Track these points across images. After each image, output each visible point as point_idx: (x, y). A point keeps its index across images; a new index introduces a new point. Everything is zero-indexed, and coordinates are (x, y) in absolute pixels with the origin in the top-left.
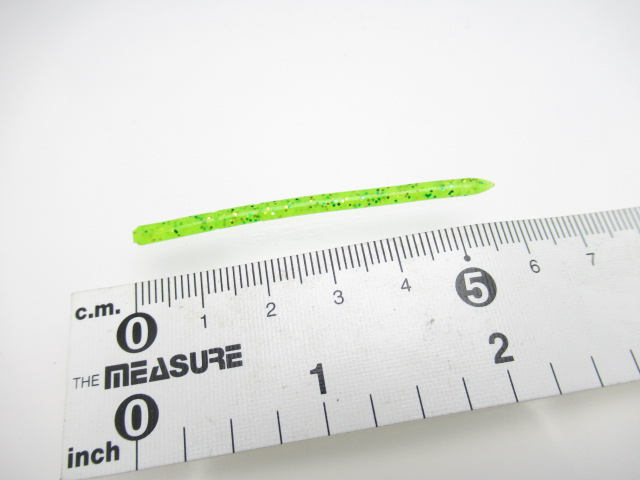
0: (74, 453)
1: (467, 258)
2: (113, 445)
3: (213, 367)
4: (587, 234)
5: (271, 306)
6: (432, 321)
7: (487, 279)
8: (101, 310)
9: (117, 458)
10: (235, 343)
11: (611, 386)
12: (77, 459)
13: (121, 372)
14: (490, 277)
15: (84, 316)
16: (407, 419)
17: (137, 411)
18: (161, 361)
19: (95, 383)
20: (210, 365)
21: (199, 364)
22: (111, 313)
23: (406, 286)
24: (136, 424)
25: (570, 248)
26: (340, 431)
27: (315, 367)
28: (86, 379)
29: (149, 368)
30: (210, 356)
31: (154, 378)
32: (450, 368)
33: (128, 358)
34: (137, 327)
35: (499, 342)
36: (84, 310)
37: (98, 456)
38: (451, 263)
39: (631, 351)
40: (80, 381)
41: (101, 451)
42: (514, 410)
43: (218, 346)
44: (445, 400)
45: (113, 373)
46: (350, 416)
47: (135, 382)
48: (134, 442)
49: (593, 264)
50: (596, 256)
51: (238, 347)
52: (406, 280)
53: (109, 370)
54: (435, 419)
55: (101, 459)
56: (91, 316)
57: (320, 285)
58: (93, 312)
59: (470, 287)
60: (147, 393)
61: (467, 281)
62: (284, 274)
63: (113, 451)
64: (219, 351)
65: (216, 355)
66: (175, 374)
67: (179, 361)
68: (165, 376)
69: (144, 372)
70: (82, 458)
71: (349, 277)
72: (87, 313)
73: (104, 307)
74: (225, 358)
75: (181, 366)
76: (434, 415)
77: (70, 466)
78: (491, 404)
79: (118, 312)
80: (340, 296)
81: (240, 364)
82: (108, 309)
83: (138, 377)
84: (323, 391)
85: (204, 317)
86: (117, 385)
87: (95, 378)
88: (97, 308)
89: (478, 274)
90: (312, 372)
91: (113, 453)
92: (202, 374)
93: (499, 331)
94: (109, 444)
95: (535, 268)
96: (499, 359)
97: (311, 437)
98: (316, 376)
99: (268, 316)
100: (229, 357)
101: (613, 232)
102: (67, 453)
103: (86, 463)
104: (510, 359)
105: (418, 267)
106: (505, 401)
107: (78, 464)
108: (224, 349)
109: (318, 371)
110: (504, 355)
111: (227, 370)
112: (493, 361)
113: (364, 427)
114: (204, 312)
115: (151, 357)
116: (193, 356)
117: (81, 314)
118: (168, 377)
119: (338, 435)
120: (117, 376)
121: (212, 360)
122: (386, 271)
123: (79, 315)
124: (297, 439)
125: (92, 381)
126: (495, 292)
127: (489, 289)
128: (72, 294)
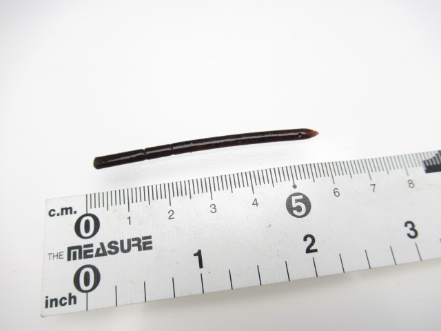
0: (49, 299)
1: (295, 187)
2: (72, 295)
3: (134, 249)
4: (372, 171)
5: (171, 213)
6: (270, 226)
7: (306, 201)
8: (64, 211)
9: (75, 303)
10: (148, 235)
11: (375, 268)
12: (51, 303)
13: (77, 250)
14: (308, 199)
15: (54, 215)
16: (250, 285)
17: (87, 275)
18: (102, 244)
19: (61, 257)
20: (132, 248)
21: (126, 247)
22: (71, 213)
23: (256, 203)
24: (87, 283)
25: (361, 180)
26: (210, 291)
27: (196, 252)
28: (56, 254)
29: (95, 249)
30: (132, 243)
31: (98, 255)
32: (279, 255)
33: (82, 242)
34: (87, 223)
35: (309, 240)
36: (54, 210)
37: (64, 301)
38: (284, 189)
39: (391, 247)
40: (52, 255)
41: (65, 298)
42: (318, 280)
43: (137, 237)
44: (274, 275)
45: (72, 251)
46: (216, 281)
47: (86, 257)
48: (85, 294)
49: (374, 191)
50: (376, 186)
51: (150, 237)
52: (256, 199)
53: (70, 249)
54: (267, 285)
55: (65, 304)
56: (58, 215)
57: (203, 200)
58: (60, 212)
59: (295, 205)
60: (94, 264)
61: (293, 201)
62: (180, 192)
63: (72, 299)
64: (138, 239)
65: (136, 242)
66: (110, 253)
67: (113, 245)
68: (104, 254)
69: (92, 251)
70: (54, 302)
71: (220, 196)
72: (56, 213)
73: (66, 209)
74: (141, 244)
75: (115, 248)
76: (267, 283)
77: (47, 307)
78: (301, 278)
79: (75, 212)
80: (215, 208)
81: (151, 248)
82: (69, 211)
83: (88, 254)
84: (201, 266)
85: (129, 218)
86: (75, 258)
87: (61, 254)
88: (62, 209)
89: (301, 197)
90: (195, 255)
91: (73, 300)
92: (127, 254)
93: (310, 233)
94: (70, 294)
95: (337, 194)
96: (308, 251)
97: (192, 294)
98: (197, 257)
99: (170, 218)
100: (144, 244)
101: (389, 170)
102: (45, 299)
103: (56, 305)
104: (315, 251)
105: (264, 191)
106: (310, 276)
107: (51, 306)
108: (141, 238)
109: (199, 254)
110: (312, 248)
111: (143, 252)
112: (305, 251)
113: (224, 289)
114: (129, 214)
115: (96, 242)
116: (122, 242)
118: (106, 255)
119: (209, 293)
120: (75, 253)
121: (134, 245)
122: (244, 193)
123: (51, 213)
124: (184, 295)
125: (59, 256)
126: (310, 208)
127: (306, 207)
128: (46, 200)
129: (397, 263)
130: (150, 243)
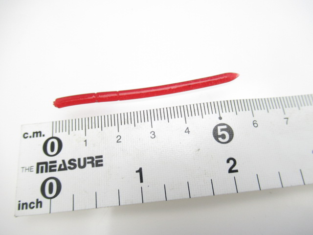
0: (21, 203)
1: (220, 118)
2: (39, 201)
3: (89, 166)
4: (286, 107)
5: (119, 137)
6: (199, 150)
7: (229, 130)
8: (35, 134)
9: (41, 207)
10: (100, 155)
11: (287, 187)
12: (23, 206)
13: (44, 166)
14: (231, 128)
16: (181, 198)
17: (51, 185)
18: (63, 161)
19: (32, 170)
20: (87, 165)
21: (82, 164)
22: (40, 136)
23: (187, 131)
24: (51, 191)
25: (276, 114)
26: (148, 201)
27: (138, 169)
28: (27, 168)
29: (58, 164)
30: (88, 161)
31: (60, 169)
32: (205, 174)
33: (48, 159)
34: (53, 144)
35: (232, 162)
36: (27, 133)
37: (32, 205)
38: (211, 120)
39: (300, 170)
40: (24, 169)
41: (33, 203)
42: (238, 196)
43: (92, 156)
44: (201, 190)
45: (40, 166)
46: (154, 194)
47: (51, 171)
48: (49, 200)
49: (287, 123)
50: (289, 120)
51: (101, 157)
52: (188, 128)
53: (38, 164)
54: (196, 198)
55: (33, 207)
56: (30, 137)
57: (144, 128)
58: (32, 135)
59: (220, 133)
60: (57, 177)
61: (219, 130)
62: (126, 121)
63: (39, 203)
64: (92, 158)
65: (90, 160)
66: (70, 168)
67: (72, 162)
68: (65, 169)
69: (55, 166)
70: (25, 206)
71: (159, 125)
72: (29, 135)
73: (37, 133)
74: (95, 162)
75: (73, 164)
76: (195, 196)
77: (19, 209)
78: (224, 193)
79: (44, 136)
80: (154, 134)
81: (102, 165)
82: (39, 134)
83: (52, 168)
84: (142, 181)
85: (86, 141)
86: (42, 172)
87: (32, 168)
88: (34, 133)
89: (225, 127)
90: (137, 172)
91: (39, 204)
92: (83, 169)
93: (232, 157)
94: (37, 200)
95: (256, 125)
96: (231, 171)
97: (134, 203)
98: (139, 174)
99: (117, 142)
100: (97, 162)
101: (300, 107)
102: (18, 203)
103: (27, 208)
104: (236, 171)
105: (195, 122)
106: (231, 192)
107: (23, 209)
108: (95, 157)
109: (140, 171)
110: (234, 169)
111: (95, 168)
112: (228, 171)
113: (160, 200)
114: (86, 138)
115: (59, 159)
116: (79, 160)
117: (26, 136)
118: (66, 170)
119: (147, 203)
120: (42, 167)
121: (88, 163)
122: (178, 123)
123: (25, 136)
124: (127, 204)
125: (30, 169)
126: (233, 136)
127: (230, 135)
128: (22, 126)
129: (306, 183)
130: (102, 161)
